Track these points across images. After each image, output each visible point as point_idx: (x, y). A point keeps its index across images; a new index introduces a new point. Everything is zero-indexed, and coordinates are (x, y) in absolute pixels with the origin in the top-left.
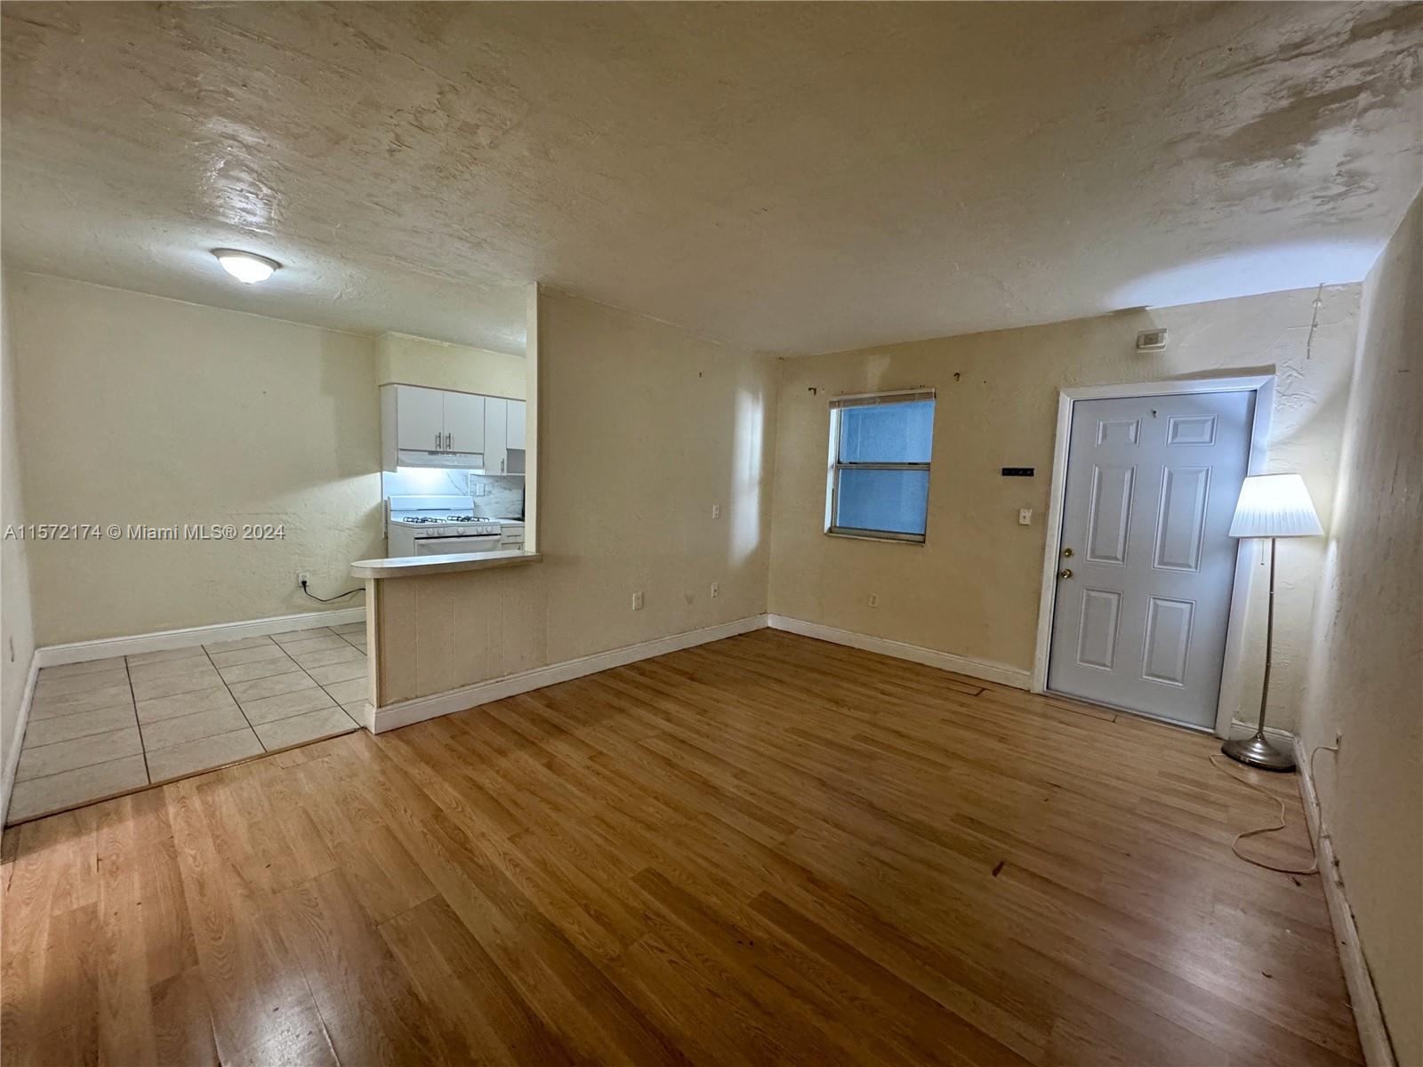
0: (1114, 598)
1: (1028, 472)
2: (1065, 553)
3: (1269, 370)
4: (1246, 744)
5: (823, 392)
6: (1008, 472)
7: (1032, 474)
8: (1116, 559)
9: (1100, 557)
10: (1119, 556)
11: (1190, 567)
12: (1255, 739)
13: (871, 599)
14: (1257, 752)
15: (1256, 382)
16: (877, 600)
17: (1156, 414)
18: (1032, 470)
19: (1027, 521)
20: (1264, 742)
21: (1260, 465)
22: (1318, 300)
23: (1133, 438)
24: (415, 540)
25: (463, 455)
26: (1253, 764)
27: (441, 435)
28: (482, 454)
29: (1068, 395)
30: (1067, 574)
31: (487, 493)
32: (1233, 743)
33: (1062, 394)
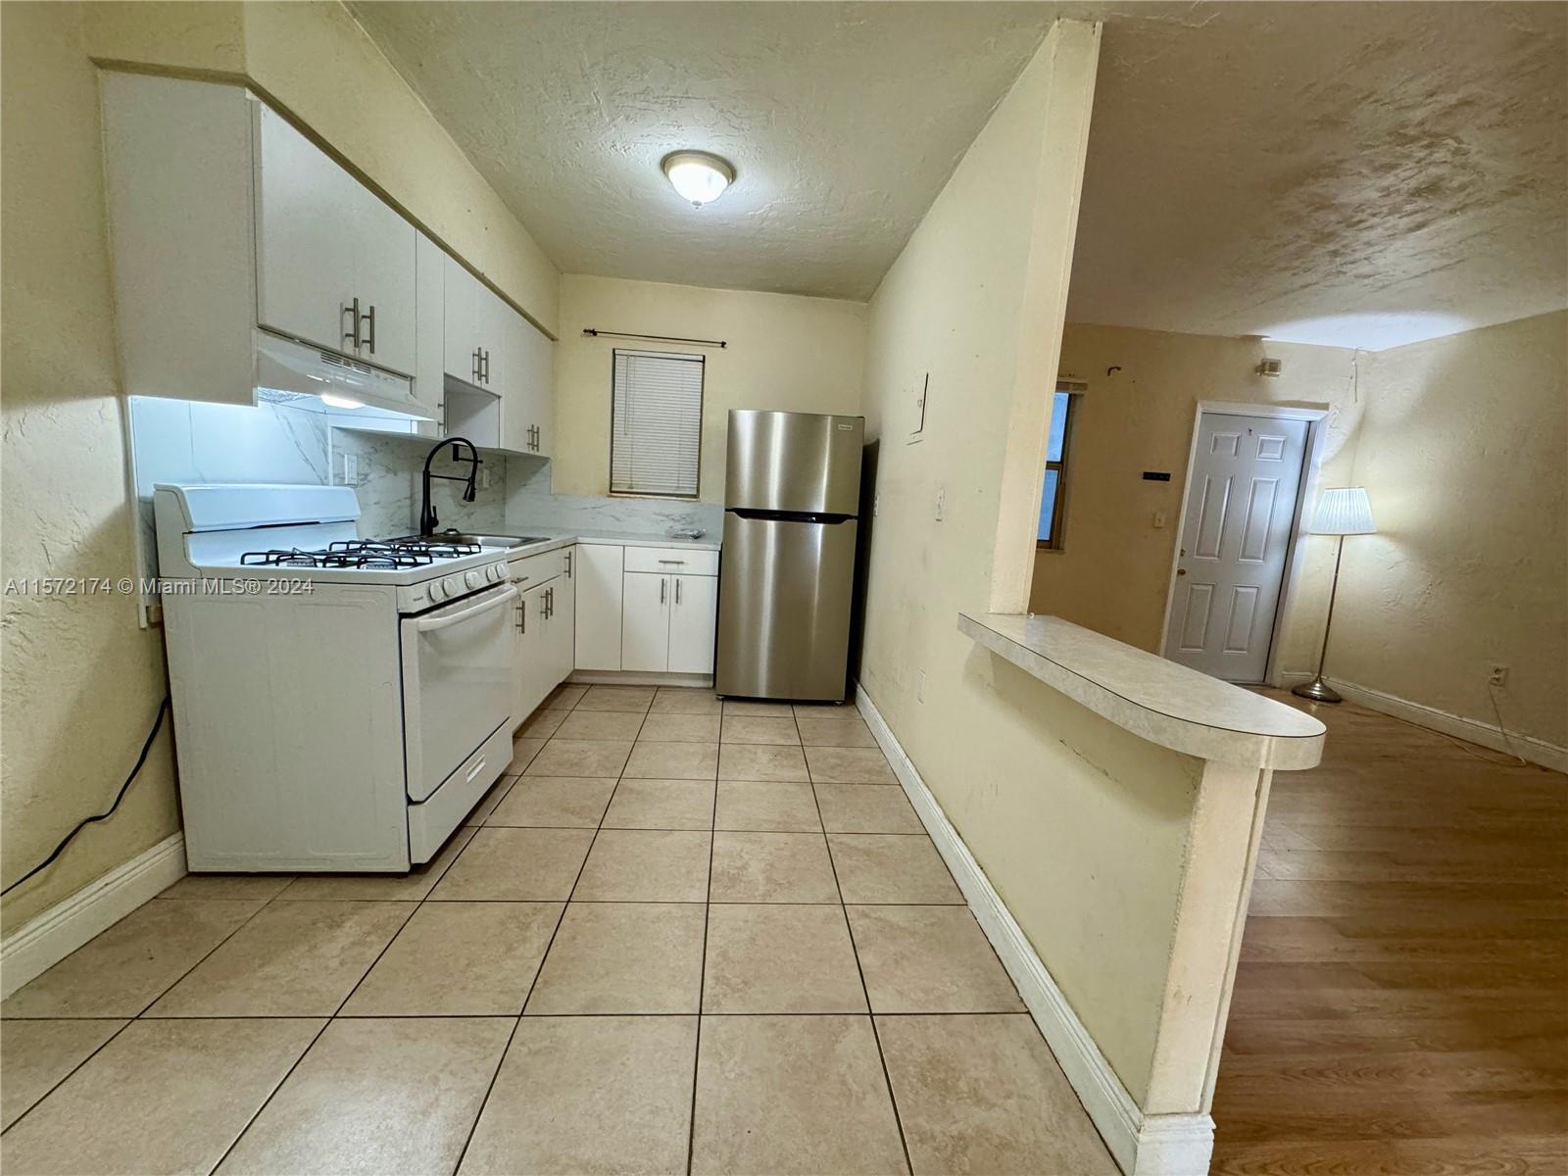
0: (1210, 588)
1: (1165, 477)
2: (1183, 554)
3: (1325, 407)
4: (1308, 686)
6: (1148, 476)
7: (1168, 480)
8: (1214, 556)
9: (1201, 555)
10: (1217, 553)
11: (1259, 559)
12: (1316, 681)
14: (1316, 691)
15: (1315, 415)
17: (1253, 433)
18: (1169, 475)
19: (1162, 524)
20: (1321, 682)
21: (1315, 479)
22: (1354, 359)
23: (1234, 451)
24: (403, 620)
25: (383, 375)
26: (1322, 699)
27: (355, 310)
28: (412, 378)
29: (1202, 407)
30: (1181, 572)
31: (361, 480)
32: (1297, 687)
33: (1199, 405)
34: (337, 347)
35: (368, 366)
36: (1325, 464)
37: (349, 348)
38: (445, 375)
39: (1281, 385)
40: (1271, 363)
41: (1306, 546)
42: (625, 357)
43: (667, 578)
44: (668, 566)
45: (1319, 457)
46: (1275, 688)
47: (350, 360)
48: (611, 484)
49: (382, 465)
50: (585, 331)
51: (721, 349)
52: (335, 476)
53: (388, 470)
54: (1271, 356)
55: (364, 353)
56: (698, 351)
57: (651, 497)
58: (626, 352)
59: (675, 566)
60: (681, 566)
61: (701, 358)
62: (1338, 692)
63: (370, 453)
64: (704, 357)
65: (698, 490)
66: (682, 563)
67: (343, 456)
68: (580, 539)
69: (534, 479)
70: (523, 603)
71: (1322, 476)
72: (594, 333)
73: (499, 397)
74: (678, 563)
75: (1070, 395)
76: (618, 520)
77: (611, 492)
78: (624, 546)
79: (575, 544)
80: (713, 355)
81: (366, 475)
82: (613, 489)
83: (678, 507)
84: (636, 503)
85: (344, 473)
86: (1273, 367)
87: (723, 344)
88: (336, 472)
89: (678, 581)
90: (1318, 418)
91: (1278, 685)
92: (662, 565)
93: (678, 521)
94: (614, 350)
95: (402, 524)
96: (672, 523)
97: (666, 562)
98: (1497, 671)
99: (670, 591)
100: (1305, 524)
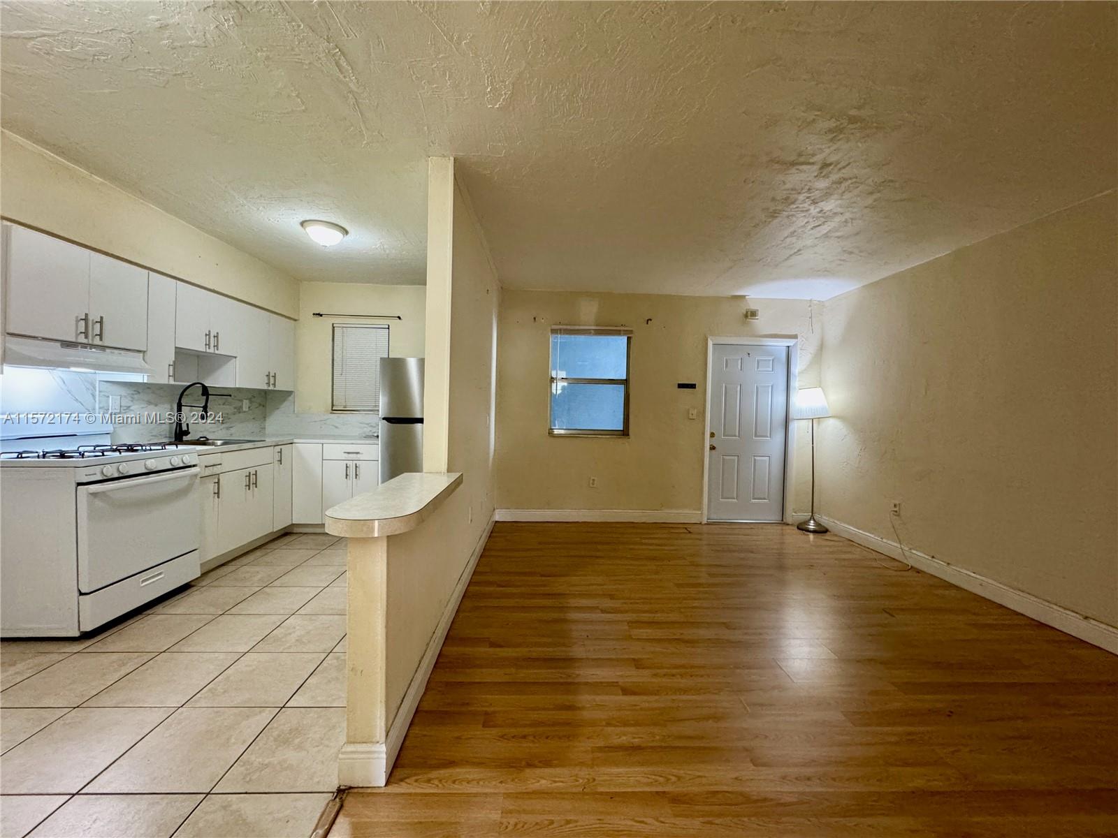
0: (736, 458)
1: (693, 386)
2: (712, 435)
3: (795, 337)
4: (807, 522)
5: (543, 321)
6: (681, 386)
7: (695, 388)
8: (735, 436)
9: (726, 436)
10: (737, 434)
11: (767, 437)
12: (810, 520)
13: (591, 481)
14: (812, 526)
15: (791, 342)
16: (596, 482)
17: (750, 355)
18: (695, 385)
19: (694, 417)
20: (814, 520)
21: (795, 383)
22: (810, 306)
23: (740, 368)
24: (79, 487)
25: (116, 351)
26: (814, 532)
27: (86, 319)
28: (144, 352)
29: (711, 340)
30: (713, 448)
31: (124, 410)
32: (801, 524)
33: (709, 339)
34: (74, 340)
35: (103, 348)
36: (801, 373)
37: (82, 339)
38: (176, 348)
39: (762, 323)
40: (751, 312)
41: (795, 427)
42: (341, 328)
43: (349, 463)
44: (350, 455)
45: (796, 369)
46: (788, 525)
47: (84, 346)
48: (333, 406)
49: (143, 400)
50: (314, 314)
51: (399, 320)
52: (100, 408)
53: (149, 403)
54: (753, 307)
55: (97, 341)
56: (385, 322)
57: (359, 412)
58: (340, 325)
59: (355, 455)
60: (358, 455)
61: (387, 327)
62: (825, 526)
63: (133, 394)
64: (390, 325)
66: (359, 453)
67: (108, 397)
68: (295, 441)
69: (282, 406)
70: (219, 480)
71: (799, 381)
72: (321, 315)
73: (236, 357)
74: (356, 453)
75: (628, 338)
76: (336, 427)
77: (331, 410)
78: (323, 444)
79: (292, 443)
80: (394, 323)
81: (129, 407)
82: (334, 409)
83: (374, 419)
84: (348, 417)
85: (109, 406)
86: (753, 314)
87: (401, 318)
88: (101, 406)
89: (356, 464)
90: (793, 345)
91: (790, 523)
92: (346, 455)
93: (375, 427)
94: (333, 324)
95: (160, 435)
96: (370, 429)
97: (349, 453)
98: (895, 506)
99: (352, 472)
100: (792, 414)
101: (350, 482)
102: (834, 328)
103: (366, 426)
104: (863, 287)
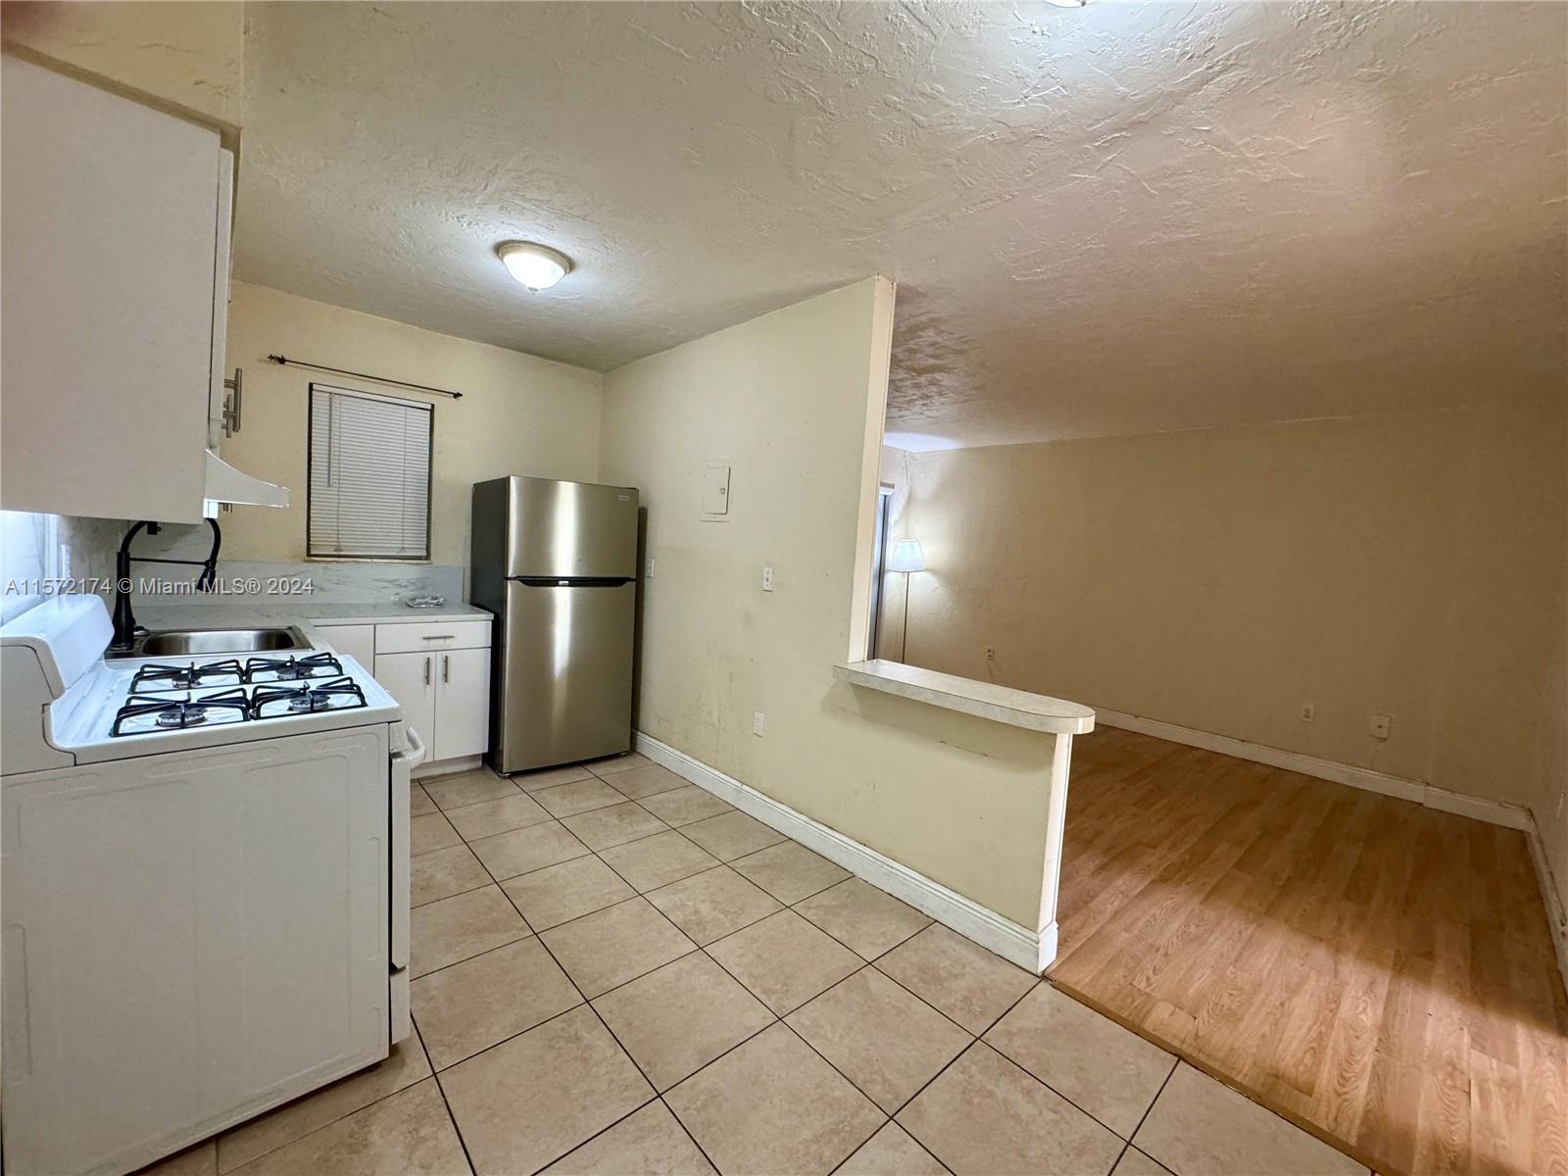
15: (887, 492)
21: (892, 534)
22: (905, 457)
36: (896, 523)
41: (891, 579)
42: (328, 395)
43: (432, 655)
44: (432, 642)
45: (892, 519)
48: (309, 547)
50: (271, 357)
51: (454, 399)
56: (429, 399)
57: (369, 560)
58: (327, 389)
59: (441, 641)
60: (448, 641)
61: (429, 407)
64: (433, 406)
65: (428, 553)
66: (452, 637)
68: (312, 621)
71: (893, 532)
72: (282, 361)
74: (445, 638)
77: (309, 555)
78: (375, 625)
80: (443, 404)
82: (312, 553)
83: (408, 572)
84: (345, 568)
87: (457, 395)
89: (447, 657)
90: (890, 494)
92: (425, 642)
93: (406, 586)
94: (311, 385)
96: (397, 590)
97: (429, 638)
98: (989, 651)
99: (437, 670)
100: (888, 565)
101: (430, 689)
102: (927, 483)
103: (388, 585)
104: (962, 449)
